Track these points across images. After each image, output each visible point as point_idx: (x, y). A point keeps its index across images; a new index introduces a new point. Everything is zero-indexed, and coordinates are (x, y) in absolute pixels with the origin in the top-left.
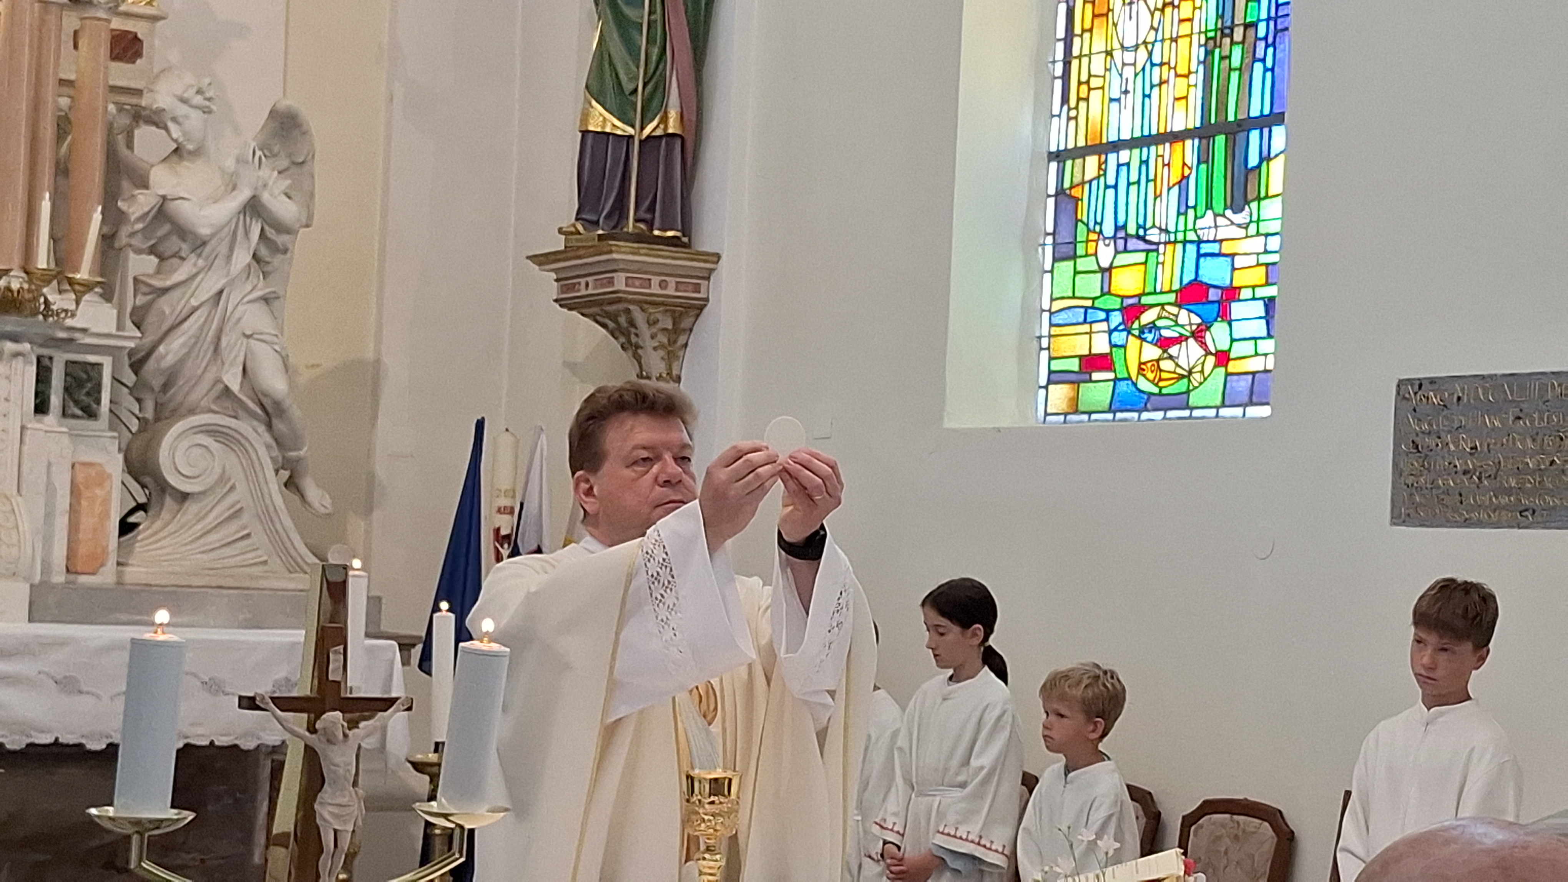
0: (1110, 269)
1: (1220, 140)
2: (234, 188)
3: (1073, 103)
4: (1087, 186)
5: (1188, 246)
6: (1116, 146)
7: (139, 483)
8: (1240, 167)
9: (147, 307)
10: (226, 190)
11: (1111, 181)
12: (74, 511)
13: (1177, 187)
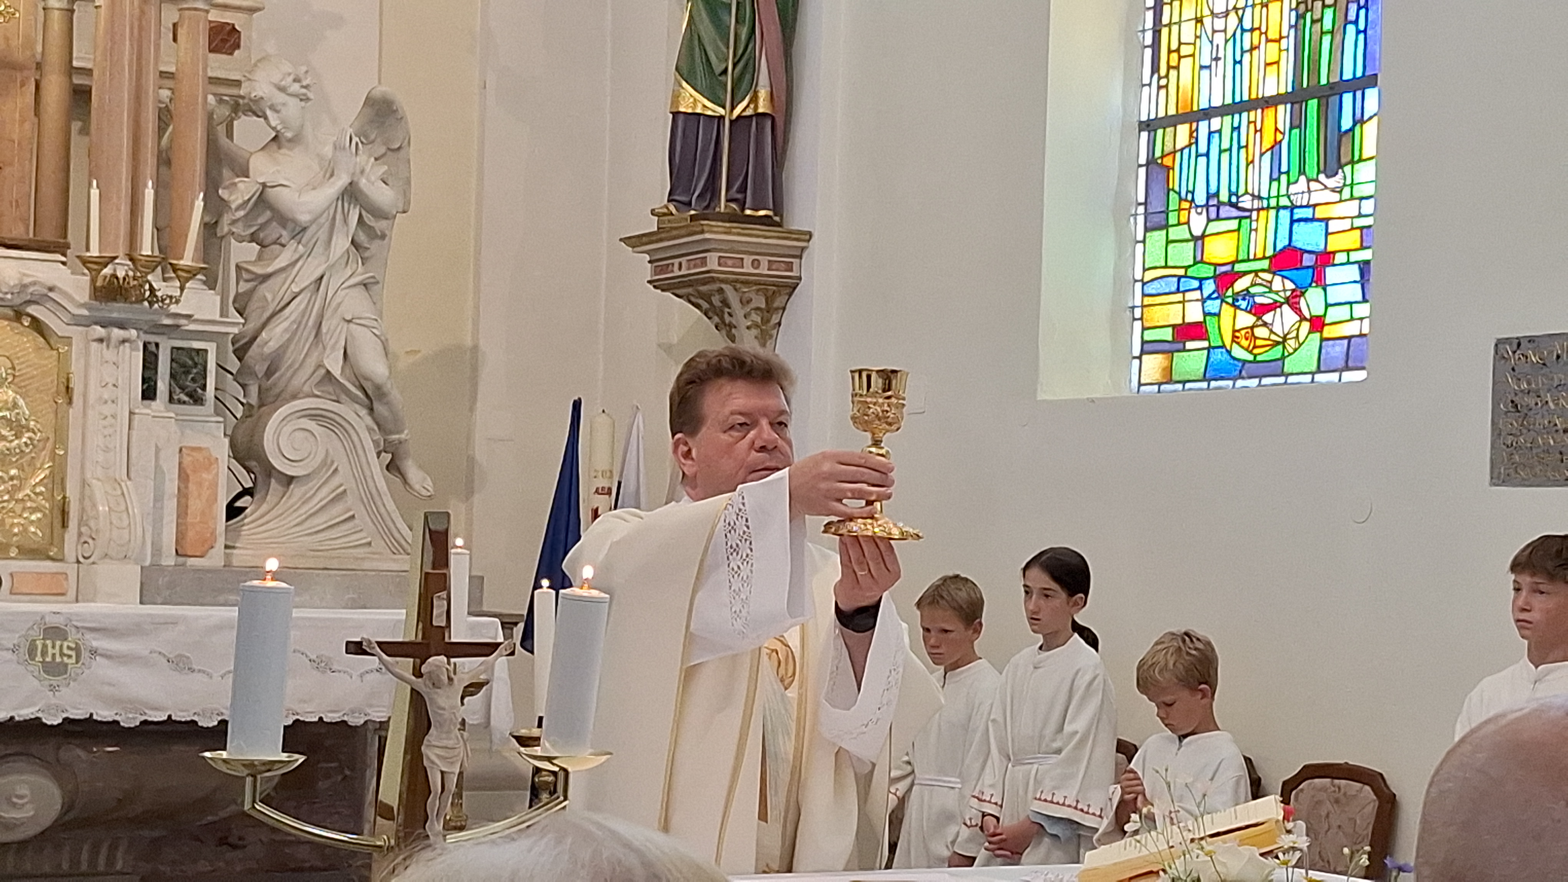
0: (1203, 237)
1: (1313, 104)
2: (332, 175)
3: (1163, 72)
5: (1282, 212)
6: (1207, 114)
7: (245, 468)
8: (1332, 133)
9: (250, 293)
10: (324, 176)
11: (1203, 149)
12: (182, 495)
13: (1269, 153)
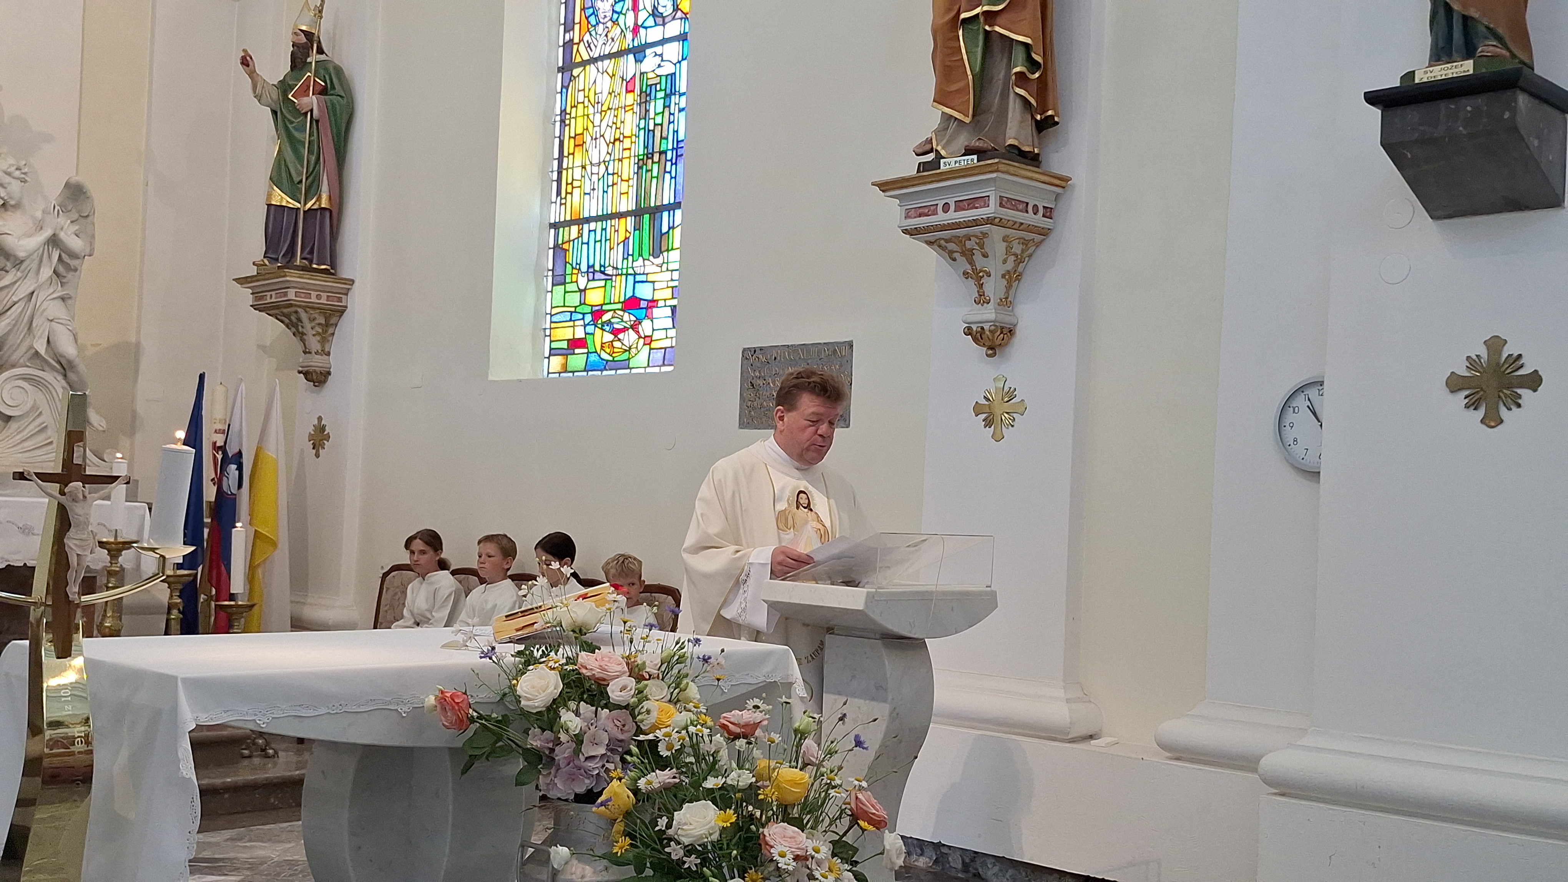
0: (585, 289)
2: (41, 229)
3: (563, 195)
4: (571, 243)
5: (629, 276)
6: (588, 220)
8: (657, 232)
10: (36, 230)
11: (585, 240)
